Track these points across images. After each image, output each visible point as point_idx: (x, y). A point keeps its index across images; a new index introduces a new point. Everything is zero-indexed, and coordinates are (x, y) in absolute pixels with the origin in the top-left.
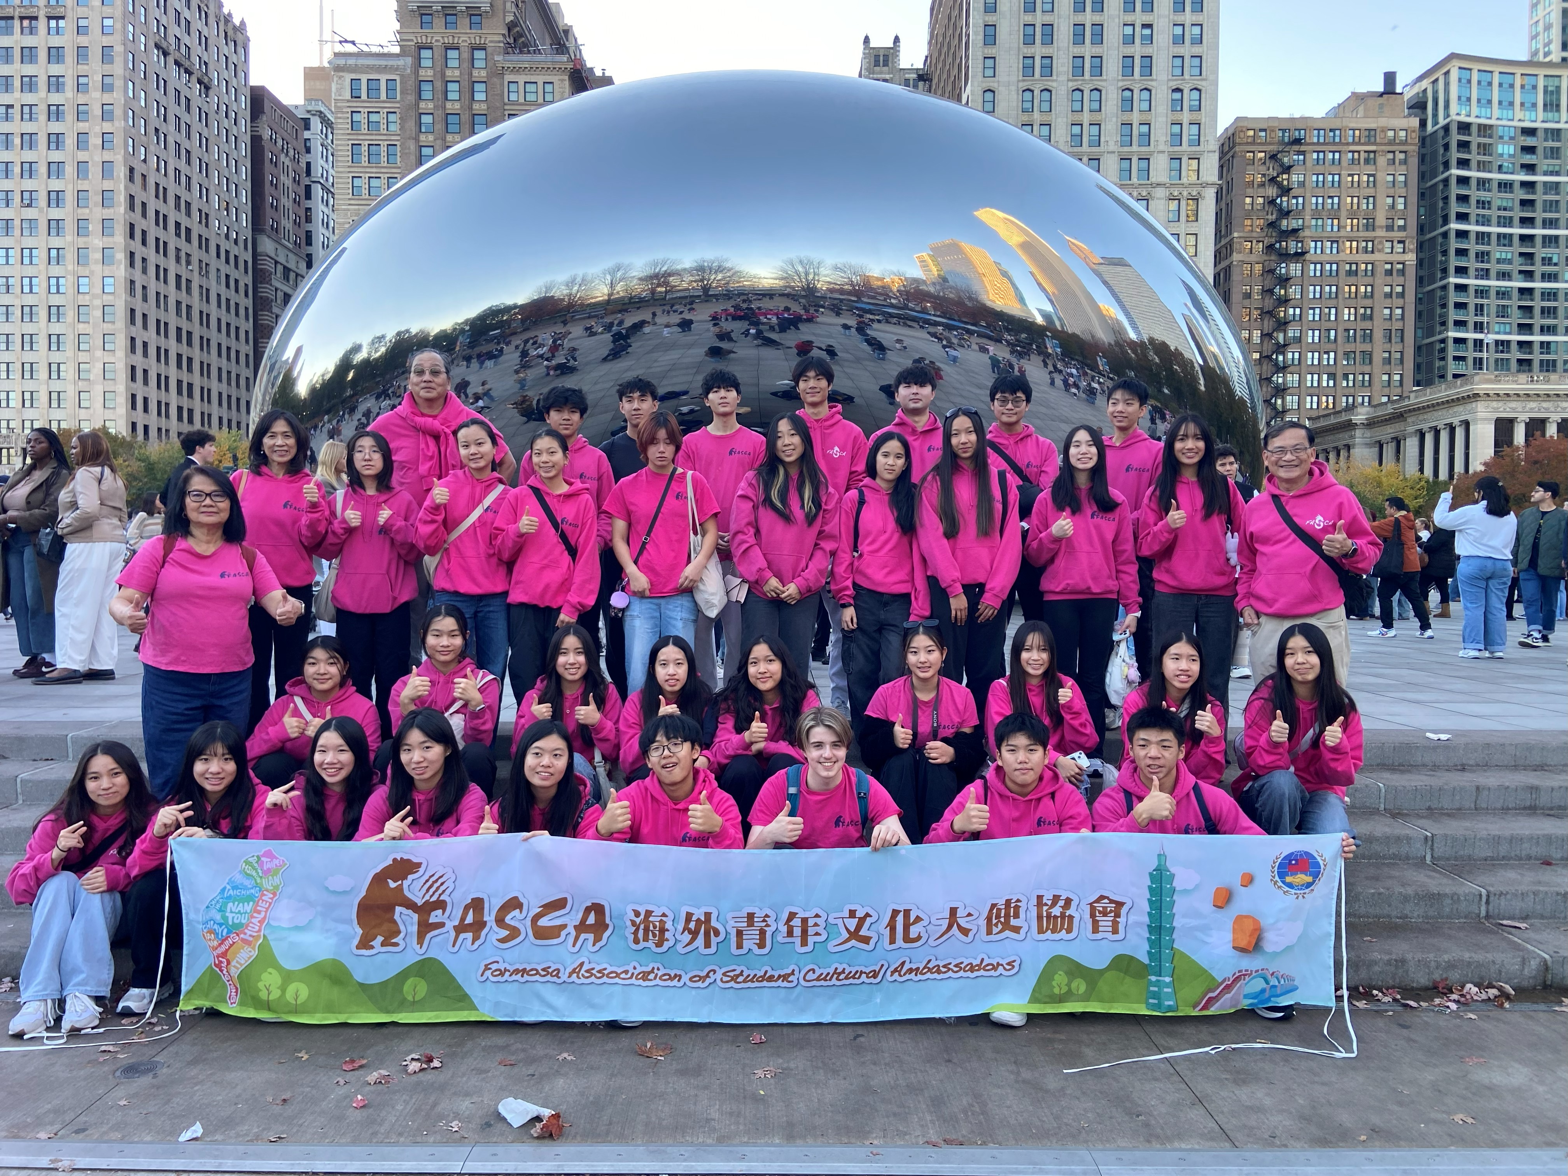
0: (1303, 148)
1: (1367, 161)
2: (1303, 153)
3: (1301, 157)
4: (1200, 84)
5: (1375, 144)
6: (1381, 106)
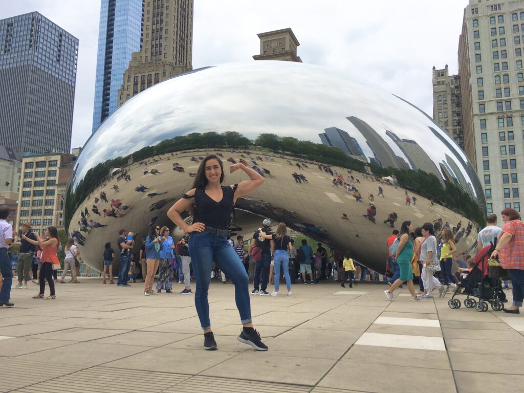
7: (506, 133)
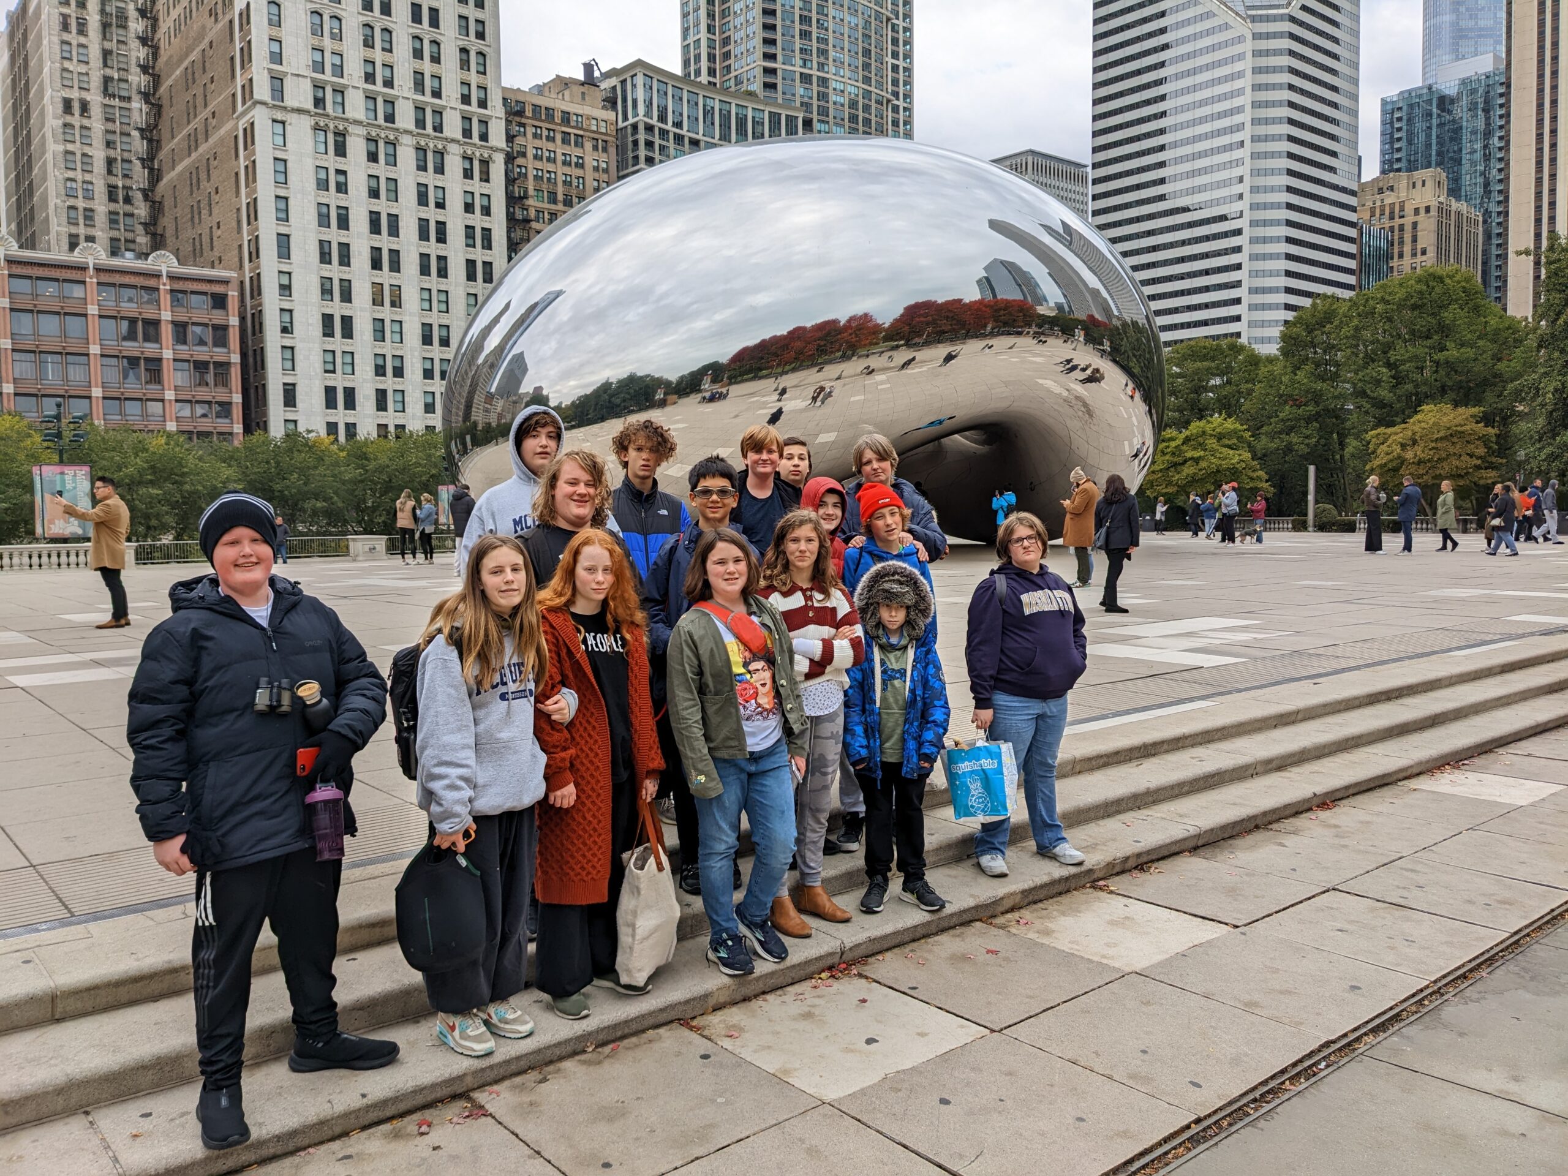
0: (524, 121)
1: (576, 145)
2: (524, 125)
3: (522, 129)
4: (485, 50)
5: (582, 129)
6: (583, 93)
7: (332, 172)
